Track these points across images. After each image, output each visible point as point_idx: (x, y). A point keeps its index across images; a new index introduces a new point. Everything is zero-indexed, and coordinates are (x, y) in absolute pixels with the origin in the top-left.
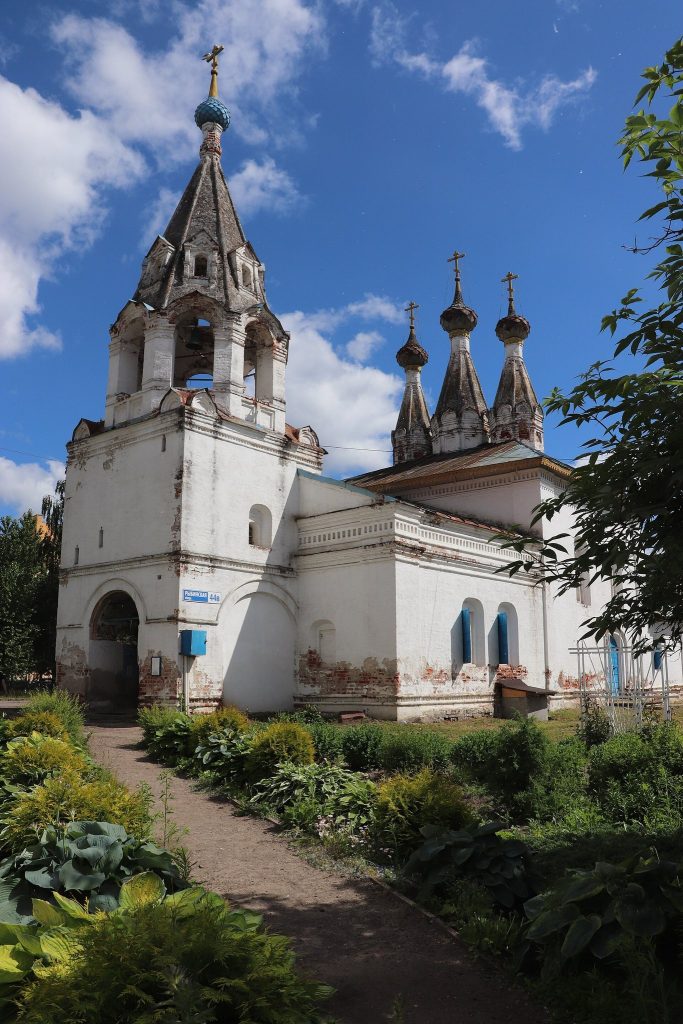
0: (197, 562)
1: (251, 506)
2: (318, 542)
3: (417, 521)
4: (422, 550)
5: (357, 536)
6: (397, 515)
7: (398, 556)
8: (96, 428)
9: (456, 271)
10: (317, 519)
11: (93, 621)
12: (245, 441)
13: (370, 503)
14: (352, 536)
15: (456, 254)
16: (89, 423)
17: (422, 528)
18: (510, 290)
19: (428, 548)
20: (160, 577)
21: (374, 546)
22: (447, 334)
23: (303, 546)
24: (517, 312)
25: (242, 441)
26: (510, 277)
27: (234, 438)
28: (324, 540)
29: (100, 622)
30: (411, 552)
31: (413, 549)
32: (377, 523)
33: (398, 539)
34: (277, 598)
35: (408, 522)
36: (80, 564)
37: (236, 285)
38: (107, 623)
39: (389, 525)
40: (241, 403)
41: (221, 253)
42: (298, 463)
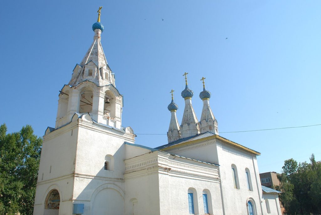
0: (81, 176)
1: (106, 155)
2: (132, 168)
3: (167, 158)
4: (170, 169)
5: (145, 165)
6: (159, 156)
7: (159, 172)
8: (52, 130)
9: (186, 78)
10: (131, 160)
11: (46, 201)
12: (104, 132)
13: (149, 152)
14: (143, 165)
15: (185, 73)
16: (50, 128)
17: (169, 161)
18: (203, 83)
19: (172, 168)
20: (68, 183)
21: (150, 168)
22: (184, 99)
23: (127, 170)
24: (206, 89)
25: (103, 131)
26: (203, 79)
27: (99, 130)
28: (134, 167)
29: (49, 202)
30: (165, 170)
31: (166, 169)
32: (152, 160)
33: (159, 165)
34: (116, 190)
35: (163, 158)
36: (44, 180)
37: (102, 78)
38: (52, 202)
39: (156, 160)
40: (103, 118)
41: (97, 68)
42: (125, 139)
